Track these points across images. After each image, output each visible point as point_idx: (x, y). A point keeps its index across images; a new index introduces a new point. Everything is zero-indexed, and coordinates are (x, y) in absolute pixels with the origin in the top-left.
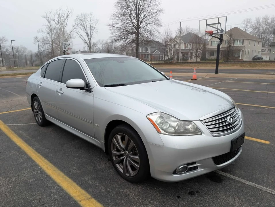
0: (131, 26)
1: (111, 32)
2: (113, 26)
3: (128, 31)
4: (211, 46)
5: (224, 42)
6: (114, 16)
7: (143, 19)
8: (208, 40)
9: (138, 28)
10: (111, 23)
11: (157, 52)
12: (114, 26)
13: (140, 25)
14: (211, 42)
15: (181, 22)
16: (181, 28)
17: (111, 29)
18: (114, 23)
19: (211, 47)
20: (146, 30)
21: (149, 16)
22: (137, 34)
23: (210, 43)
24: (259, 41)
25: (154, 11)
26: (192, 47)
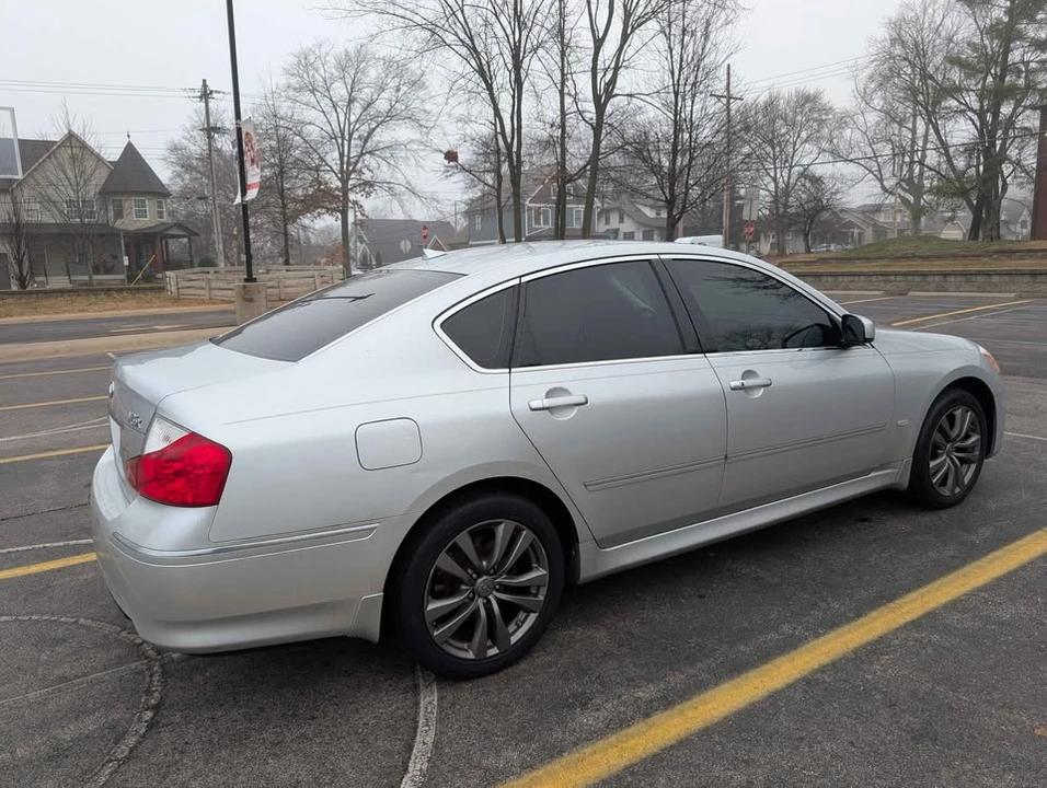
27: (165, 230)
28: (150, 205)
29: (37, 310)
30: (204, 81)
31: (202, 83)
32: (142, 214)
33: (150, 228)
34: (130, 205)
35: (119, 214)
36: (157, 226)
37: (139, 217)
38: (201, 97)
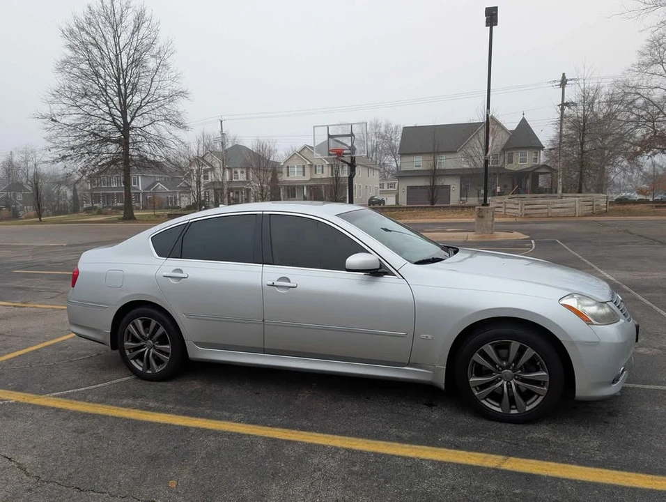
0: (107, 122)
1: (46, 134)
2: (53, 120)
3: (97, 134)
4: (288, 175)
5: (314, 168)
6: (59, 94)
7: (138, 109)
8: (282, 164)
9: (126, 128)
10: (46, 110)
11: (160, 187)
12: (55, 121)
13: (131, 122)
14: (288, 167)
15: (221, 122)
16: (223, 134)
17: (49, 126)
18: (55, 112)
19: (288, 179)
20: (146, 136)
21: (152, 101)
22: (124, 142)
23: (285, 170)
24: (374, 169)
25: (167, 93)
26: (247, 178)
27: (536, 169)
28: (529, 155)
29: (414, 216)
30: (564, 74)
31: (562, 76)
32: (523, 161)
33: (527, 168)
34: (517, 156)
35: (511, 161)
36: (531, 167)
37: (521, 162)
38: (560, 85)
